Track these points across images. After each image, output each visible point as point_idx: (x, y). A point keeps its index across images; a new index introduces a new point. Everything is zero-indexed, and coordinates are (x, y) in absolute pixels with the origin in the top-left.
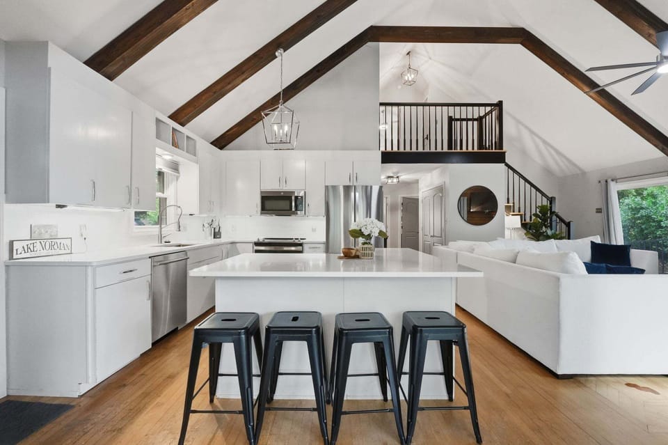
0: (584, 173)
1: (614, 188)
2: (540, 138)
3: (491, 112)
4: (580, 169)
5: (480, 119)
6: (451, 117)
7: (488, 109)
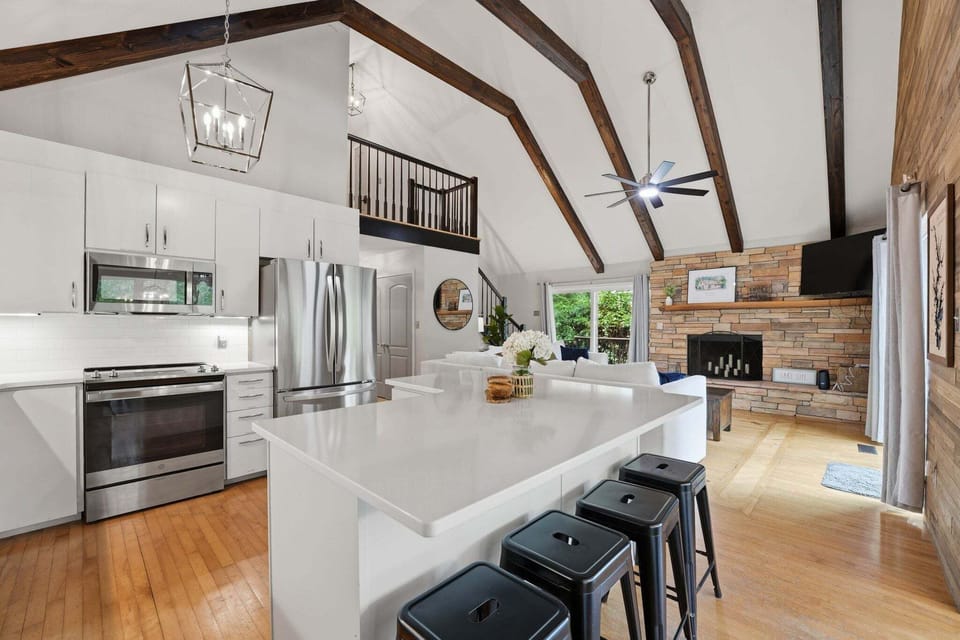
0: (523, 274)
1: (552, 291)
2: (492, 229)
3: (461, 186)
4: (520, 268)
5: (443, 192)
6: (412, 180)
7: (459, 182)
